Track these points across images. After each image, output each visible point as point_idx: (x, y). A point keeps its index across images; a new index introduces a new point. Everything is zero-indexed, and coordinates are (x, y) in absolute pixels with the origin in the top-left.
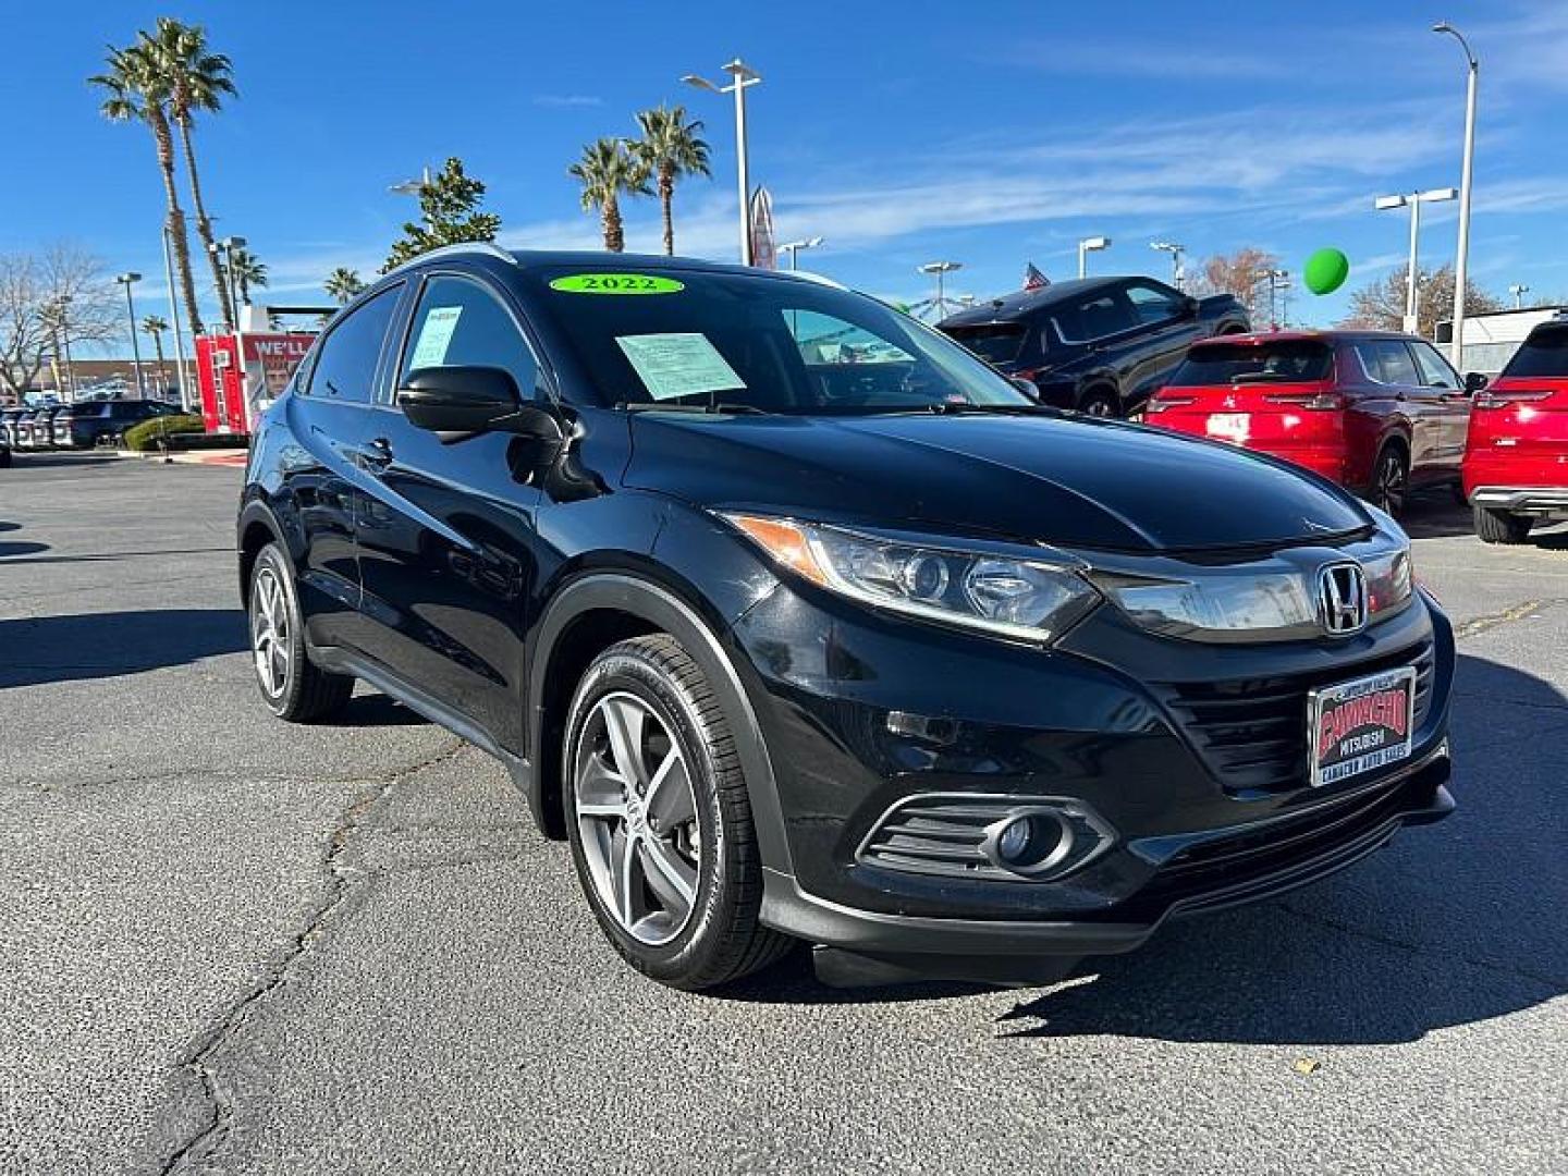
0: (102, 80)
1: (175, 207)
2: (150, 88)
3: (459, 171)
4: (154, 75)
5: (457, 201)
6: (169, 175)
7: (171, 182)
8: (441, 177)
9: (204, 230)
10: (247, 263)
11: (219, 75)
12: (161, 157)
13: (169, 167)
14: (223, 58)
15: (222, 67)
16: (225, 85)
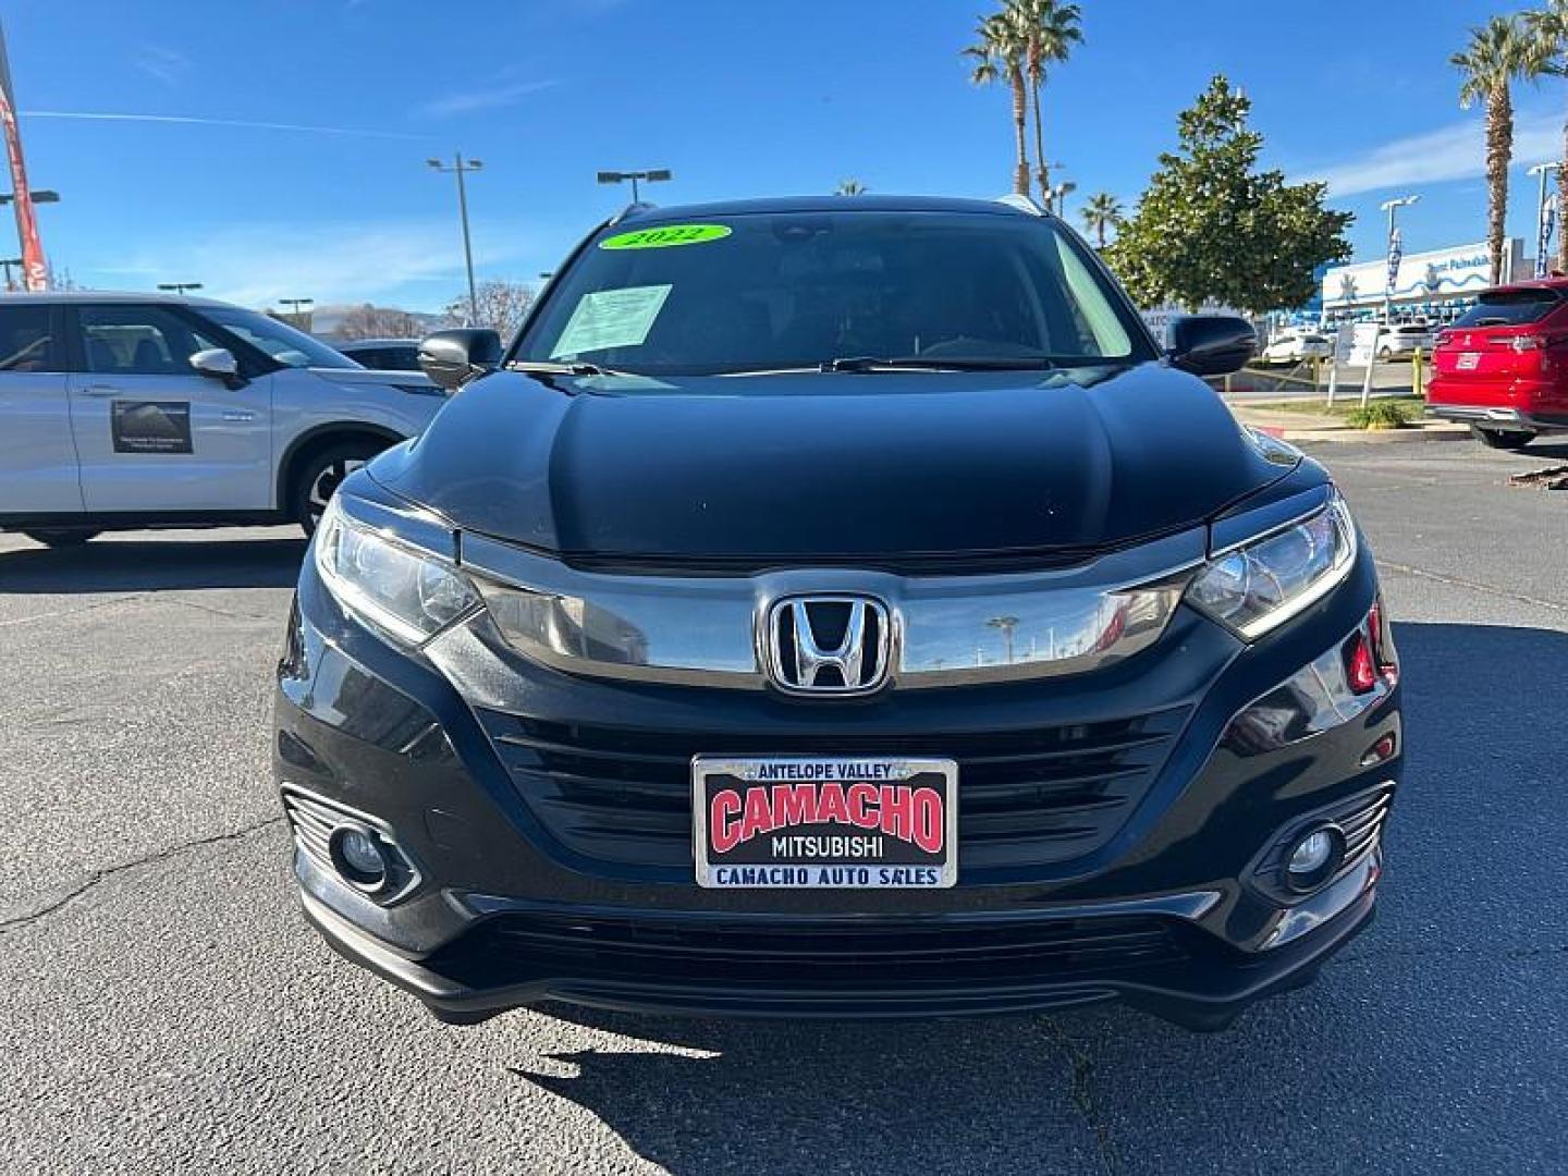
0: (972, 50)
1: (1023, 159)
2: (1009, 49)
3: (1223, 88)
4: (1012, 36)
5: (1219, 122)
6: (1021, 129)
7: (1022, 137)
8: (1202, 99)
9: (1042, 178)
10: (1106, 205)
11: (1069, 25)
12: (1016, 113)
13: (1021, 121)
14: (1074, 7)
15: (1072, 16)
16: (1073, 34)
